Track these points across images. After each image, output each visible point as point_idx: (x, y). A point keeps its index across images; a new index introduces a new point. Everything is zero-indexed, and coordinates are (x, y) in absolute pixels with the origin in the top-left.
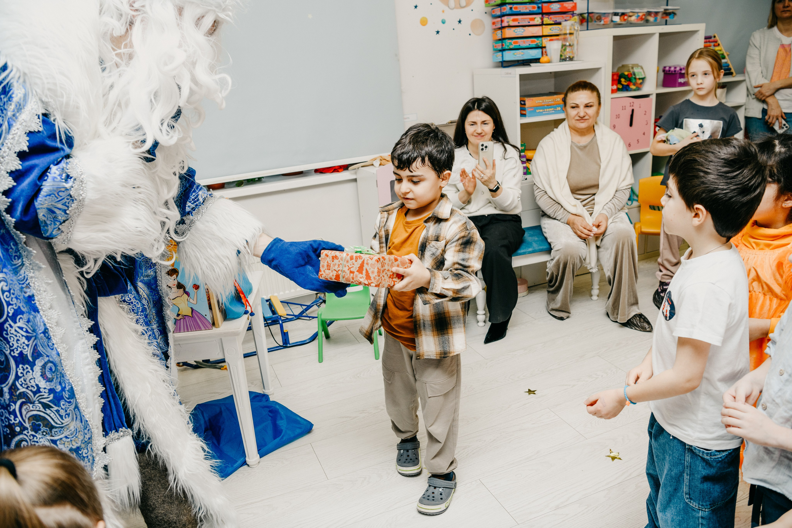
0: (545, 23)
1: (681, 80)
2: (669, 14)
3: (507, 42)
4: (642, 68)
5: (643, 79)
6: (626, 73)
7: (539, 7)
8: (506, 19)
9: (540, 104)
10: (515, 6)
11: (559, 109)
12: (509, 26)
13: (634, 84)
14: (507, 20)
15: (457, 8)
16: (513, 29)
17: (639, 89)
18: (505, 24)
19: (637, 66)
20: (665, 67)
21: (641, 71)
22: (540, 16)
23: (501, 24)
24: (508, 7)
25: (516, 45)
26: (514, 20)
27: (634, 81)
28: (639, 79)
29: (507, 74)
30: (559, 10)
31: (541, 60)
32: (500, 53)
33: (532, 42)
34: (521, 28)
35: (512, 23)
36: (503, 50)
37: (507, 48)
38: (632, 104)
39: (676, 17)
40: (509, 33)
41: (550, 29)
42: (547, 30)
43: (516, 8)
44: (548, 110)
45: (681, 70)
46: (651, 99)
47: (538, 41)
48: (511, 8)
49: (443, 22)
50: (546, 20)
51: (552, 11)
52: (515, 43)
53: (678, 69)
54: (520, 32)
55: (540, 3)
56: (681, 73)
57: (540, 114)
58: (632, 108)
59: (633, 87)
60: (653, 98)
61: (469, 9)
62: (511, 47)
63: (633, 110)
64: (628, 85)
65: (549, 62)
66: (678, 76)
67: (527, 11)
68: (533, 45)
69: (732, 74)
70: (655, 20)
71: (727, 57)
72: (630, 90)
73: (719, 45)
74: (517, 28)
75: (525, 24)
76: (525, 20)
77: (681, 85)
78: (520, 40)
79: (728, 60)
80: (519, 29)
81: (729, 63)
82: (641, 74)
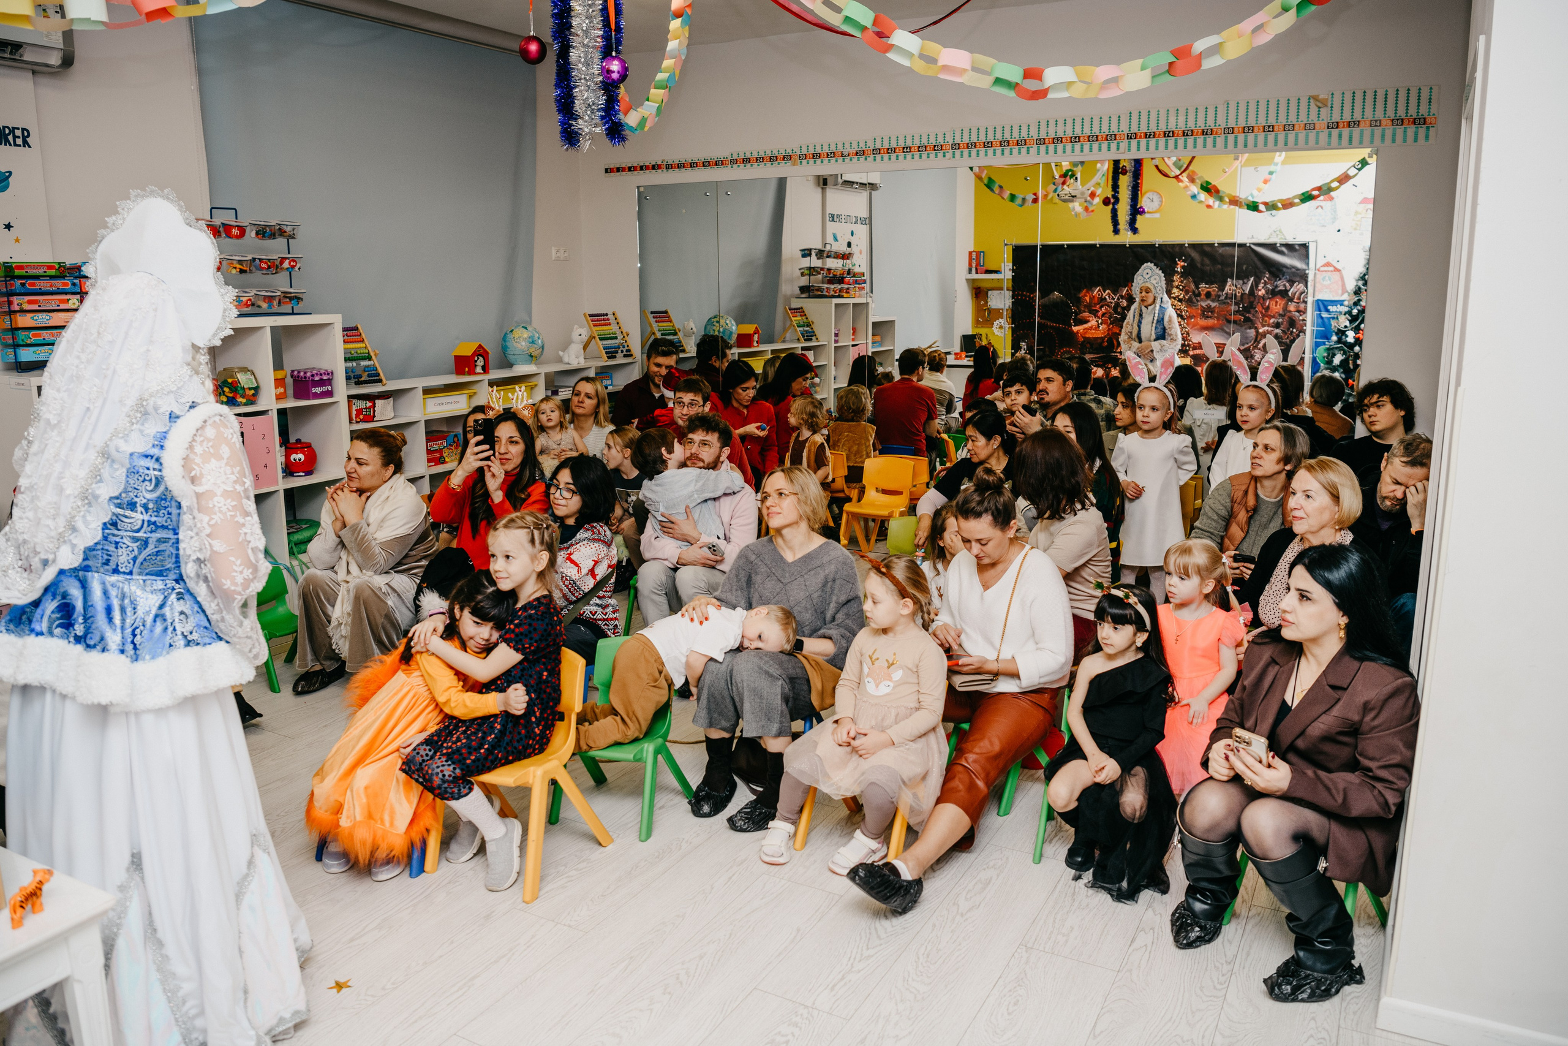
1: (318, 390)
2: (291, 299)
3: (21, 335)
4: (253, 373)
5: (257, 389)
6: (230, 381)
7: (74, 284)
8: (16, 300)
10: (30, 281)
12: (23, 311)
13: (243, 396)
14: (19, 302)
16: (29, 315)
17: (252, 401)
18: (17, 308)
19: (245, 370)
20: (293, 371)
21: (252, 377)
23: (9, 308)
24: (18, 283)
25: (39, 340)
26: (29, 302)
27: (241, 392)
28: (250, 389)
29: (19, 384)
32: (11, 351)
34: (44, 314)
35: (26, 307)
36: (16, 346)
37: (21, 343)
39: (301, 304)
40: (23, 321)
43: (30, 284)
45: (313, 376)
46: (272, 417)
48: (23, 285)
52: (34, 335)
53: (309, 374)
54: (42, 320)
55: (76, 278)
56: (313, 380)
59: (240, 400)
60: (274, 416)
62: (29, 342)
64: (234, 398)
66: (310, 383)
67: (52, 289)
69: (380, 381)
70: (270, 307)
71: (373, 357)
72: (239, 405)
73: (363, 341)
74: (38, 314)
75: (51, 308)
76: (51, 302)
77: (317, 396)
78: (44, 332)
79: (375, 362)
80: (40, 315)
81: (377, 365)
82: (252, 383)
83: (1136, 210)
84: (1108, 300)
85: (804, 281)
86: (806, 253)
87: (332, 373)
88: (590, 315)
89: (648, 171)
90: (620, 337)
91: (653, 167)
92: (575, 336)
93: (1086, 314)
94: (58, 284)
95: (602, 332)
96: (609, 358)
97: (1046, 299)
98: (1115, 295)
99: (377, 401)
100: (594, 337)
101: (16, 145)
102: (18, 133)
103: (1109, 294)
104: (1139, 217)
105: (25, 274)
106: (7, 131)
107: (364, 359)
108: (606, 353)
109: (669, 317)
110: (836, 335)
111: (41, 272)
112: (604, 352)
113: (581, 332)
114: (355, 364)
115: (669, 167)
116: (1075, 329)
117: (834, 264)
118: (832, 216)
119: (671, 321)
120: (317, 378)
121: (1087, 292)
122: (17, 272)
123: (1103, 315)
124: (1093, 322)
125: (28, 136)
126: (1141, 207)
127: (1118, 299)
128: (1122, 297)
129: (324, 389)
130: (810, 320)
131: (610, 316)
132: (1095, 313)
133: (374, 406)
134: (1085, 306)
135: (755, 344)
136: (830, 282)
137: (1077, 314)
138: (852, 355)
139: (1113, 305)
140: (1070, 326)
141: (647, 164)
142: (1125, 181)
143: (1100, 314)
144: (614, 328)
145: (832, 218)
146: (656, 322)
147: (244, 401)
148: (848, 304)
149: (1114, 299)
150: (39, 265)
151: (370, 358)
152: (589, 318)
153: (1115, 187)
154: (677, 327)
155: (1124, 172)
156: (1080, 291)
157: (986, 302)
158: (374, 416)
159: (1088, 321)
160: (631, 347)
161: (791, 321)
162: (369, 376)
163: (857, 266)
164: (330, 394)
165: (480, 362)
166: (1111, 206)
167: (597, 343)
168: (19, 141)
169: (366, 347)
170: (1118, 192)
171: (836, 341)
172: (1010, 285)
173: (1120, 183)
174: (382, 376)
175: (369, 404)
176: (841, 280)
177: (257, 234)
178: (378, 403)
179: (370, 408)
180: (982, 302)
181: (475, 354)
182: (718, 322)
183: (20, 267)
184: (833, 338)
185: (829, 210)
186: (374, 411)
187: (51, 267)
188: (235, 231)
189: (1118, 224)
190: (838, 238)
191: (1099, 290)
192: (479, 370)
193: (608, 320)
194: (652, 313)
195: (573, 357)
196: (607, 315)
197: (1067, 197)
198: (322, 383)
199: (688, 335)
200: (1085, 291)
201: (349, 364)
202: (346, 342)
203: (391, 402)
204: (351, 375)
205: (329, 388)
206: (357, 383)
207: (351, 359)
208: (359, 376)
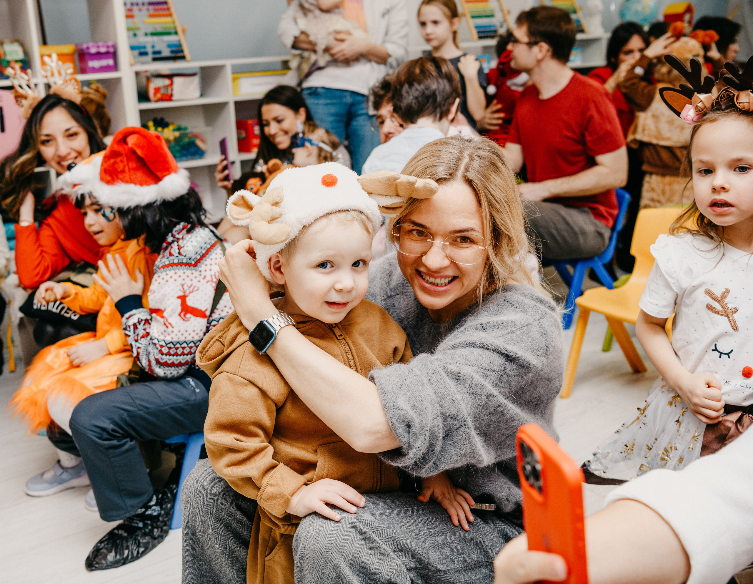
1: (96, 64)
4: (22, 45)
5: (23, 61)
19: (12, 40)
21: (19, 49)
27: (4, 64)
28: (16, 61)
45: (90, 48)
56: (89, 53)
58: (0, 104)
63: (1, 108)
66: (88, 57)
69: (183, 58)
71: (180, 32)
73: (170, 15)
77: (94, 70)
79: (181, 37)
81: (183, 41)
82: (18, 55)
87: (115, 46)
96: (480, 38)
107: (168, 34)
114: (156, 39)
120: (94, 51)
129: (104, 63)
133: (172, 84)
151: (176, 33)
158: (171, 95)
162: (171, 52)
164: (113, 69)
169: (173, 22)
174: (187, 52)
175: (167, 82)
178: (176, 80)
179: (168, 86)
186: (172, 90)
198: (99, 56)
201: (150, 39)
202: (151, 16)
203: (196, 80)
204: (149, 50)
205: (111, 62)
206: (155, 59)
207: (153, 34)
208: (159, 52)
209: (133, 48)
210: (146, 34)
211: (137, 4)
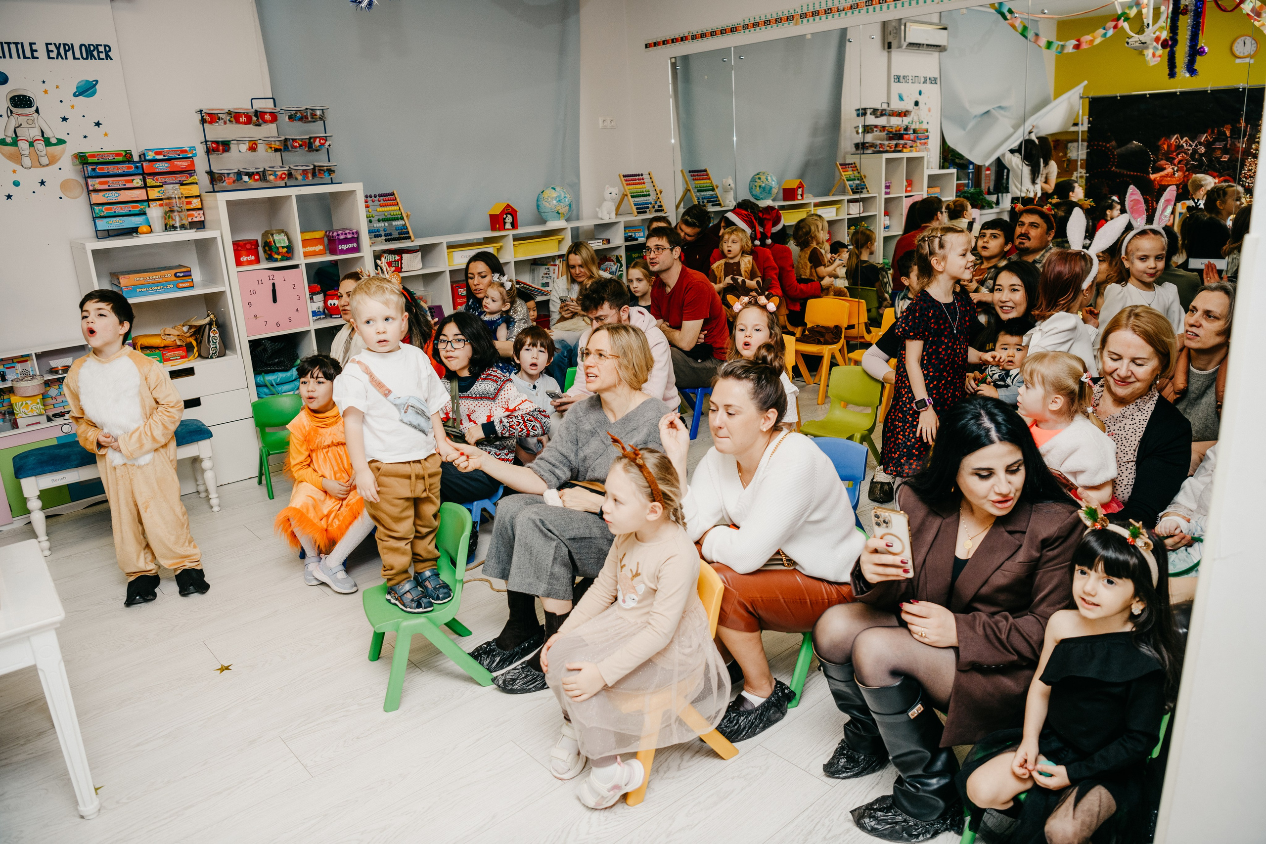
0: (148, 185)
1: (345, 247)
2: (325, 172)
3: (96, 209)
4: (287, 235)
5: (290, 247)
6: (268, 241)
7: (137, 167)
8: (90, 181)
9: (143, 282)
10: (100, 167)
11: (172, 286)
13: (278, 254)
14: (94, 183)
15: (37, 167)
16: (104, 193)
17: (285, 259)
18: (91, 188)
19: (281, 232)
21: (286, 238)
22: (141, 177)
23: (88, 188)
25: (111, 213)
26: (101, 183)
27: (275, 250)
28: (283, 247)
30: (168, 170)
31: (139, 230)
33: (133, 207)
34: (114, 192)
35: (98, 187)
36: (95, 218)
37: (98, 215)
38: (271, 278)
39: (333, 175)
40: (98, 198)
41: (159, 192)
42: (154, 194)
43: (100, 169)
44: (153, 288)
45: (338, 235)
46: (302, 270)
47: (141, 206)
48: (94, 170)
49: (16, 184)
50: (150, 182)
51: (157, 171)
52: (106, 209)
53: (335, 234)
54: (113, 196)
55: (140, 162)
56: (339, 239)
57: (142, 294)
58: (272, 281)
59: (276, 256)
60: (303, 268)
61: (55, 167)
62: (102, 215)
63: (274, 284)
64: (271, 255)
65: (151, 232)
66: (337, 242)
67: (120, 172)
68: (136, 211)
69: (409, 238)
70: (304, 179)
71: (405, 218)
72: (276, 260)
73: (397, 204)
74: (108, 193)
75: (119, 187)
76: (119, 182)
77: (343, 252)
78: (114, 206)
79: (406, 222)
80: (110, 193)
81: (408, 225)
82: (284, 242)
83: (1195, 52)
84: (1186, 147)
85: (859, 139)
86: (862, 112)
87: (357, 233)
88: (624, 176)
89: (677, 43)
90: (653, 193)
91: (682, 39)
92: (607, 196)
93: (1163, 162)
94: (123, 168)
95: (635, 191)
96: (638, 213)
97: (1123, 149)
98: (1193, 142)
99: (403, 255)
100: (627, 195)
101: (100, 59)
102: (101, 49)
103: (1186, 141)
104: (1198, 58)
105: (97, 161)
106: (92, 48)
107: (397, 219)
108: (637, 209)
109: (707, 175)
110: (887, 187)
111: (110, 159)
112: (634, 208)
113: (614, 190)
114: (386, 224)
115: (694, 37)
116: (1152, 177)
117: (895, 122)
118: (898, 77)
119: (709, 179)
120: (342, 237)
121: (1166, 140)
122: (90, 160)
123: (1180, 162)
124: (1169, 170)
125: (110, 50)
126: (1202, 47)
127: (1196, 146)
128: (1200, 144)
129: (350, 246)
130: (862, 174)
131: (646, 177)
132: (1171, 160)
133: (401, 259)
134: (1163, 154)
135: (799, 197)
136: (890, 139)
137: (1155, 162)
138: (906, 204)
139: (1190, 152)
140: (1148, 173)
141: (677, 37)
142: (1185, 23)
143: (1176, 161)
144: (648, 186)
145: (898, 79)
146: (694, 180)
147: (279, 257)
148: (902, 158)
149: (1191, 146)
150: (109, 154)
151: (402, 219)
152: (623, 179)
153: (1174, 29)
154: (715, 184)
155: (1185, 12)
156: (1159, 139)
157: (1065, 154)
158: (402, 268)
159: (1165, 169)
160: (662, 204)
161: (842, 175)
162: (399, 234)
163: (925, 123)
164: (357, 250)
165: (509, 219)
166: (1168, 49)
167: (629, 200)
168: (103, 56)
169: (400, 210)
170: (1177, 34)
171: (886, 193)
172: (1085, 137)
173: (1180, 24)
174: (411, 234)
175: (397, 258)
176: (900, 137)
177: (290, 118)
178: (405, 256)
179: (398, 261)
180: (1061, 154)
181: (503, 212)
182: (759, 178)
183: (93, 156)
184: (884, 190)
185: (895, 72)
186: (401, 263)
187: (118, 155)
188: (268, 117)
189: (1175, 67)
190: (904, 98)
191: (1177, 138)
192: (508, 226)
193: (643, 179)
194: (690, 172)
195: (605, 213)
196: (642, 175)
197: (1137, 44)
198: (346, 241)
199: (726, 191)
200: (1163, 139)
201: (382, 224)
202: (381, 206)
203: (419, 254)
204: (383, 233)
205: (355, 245)
206: (386, 240)
207: (384, 220)
208: (390, 234)
209: (370, 232)
210: (379, 221)
211: (371, 197)
